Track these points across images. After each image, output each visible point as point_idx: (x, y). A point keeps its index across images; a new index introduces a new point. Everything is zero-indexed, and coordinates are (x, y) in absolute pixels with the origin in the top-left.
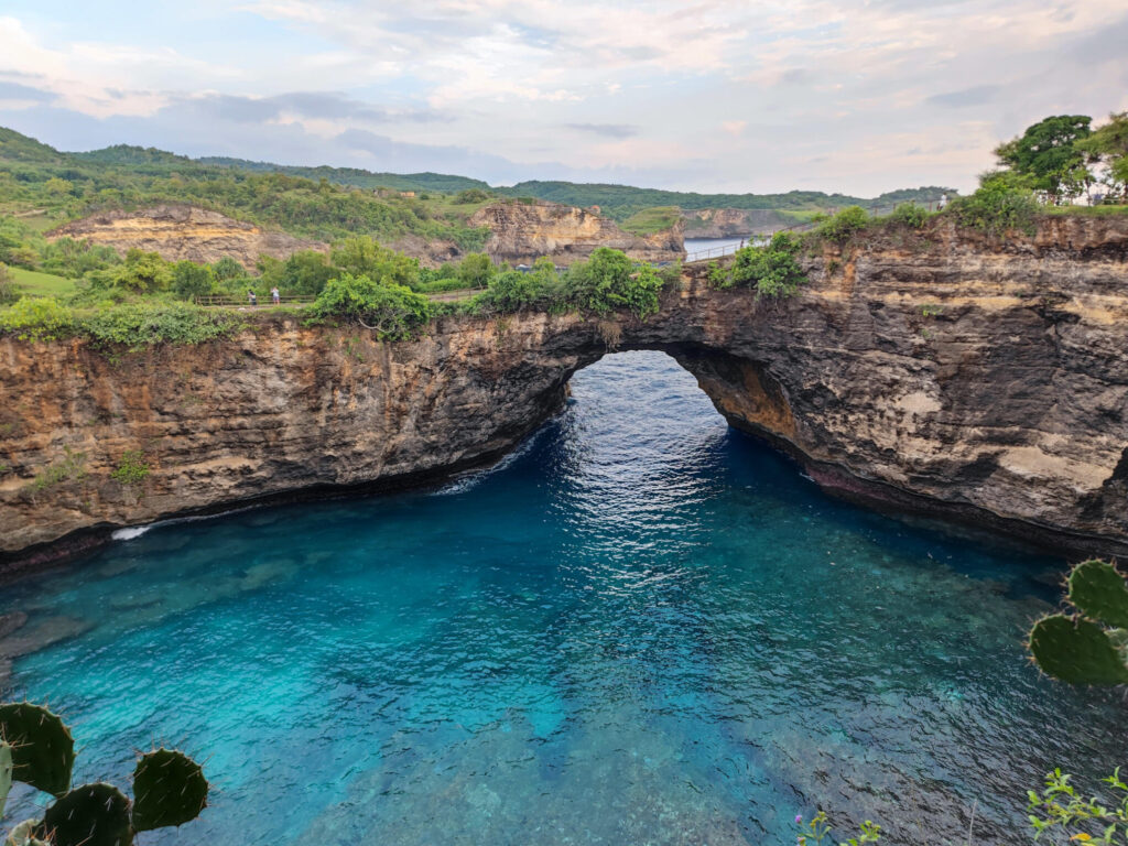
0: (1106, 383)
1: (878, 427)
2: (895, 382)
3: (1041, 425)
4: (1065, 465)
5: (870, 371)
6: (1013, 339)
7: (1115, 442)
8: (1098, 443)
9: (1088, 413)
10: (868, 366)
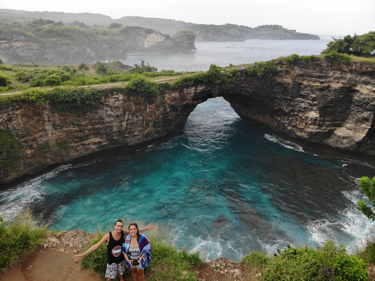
0: (365, 110)
1: (299, 121)
2: (305, 108)
3: (346, 121)
4: (352, 133)
5: (297, 104)
6: (340, 96)
7: (367, 127)
8: (362, 127)
9: (360, 118)
10: (297, 103)
